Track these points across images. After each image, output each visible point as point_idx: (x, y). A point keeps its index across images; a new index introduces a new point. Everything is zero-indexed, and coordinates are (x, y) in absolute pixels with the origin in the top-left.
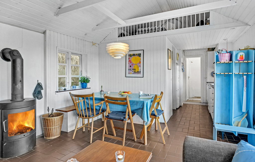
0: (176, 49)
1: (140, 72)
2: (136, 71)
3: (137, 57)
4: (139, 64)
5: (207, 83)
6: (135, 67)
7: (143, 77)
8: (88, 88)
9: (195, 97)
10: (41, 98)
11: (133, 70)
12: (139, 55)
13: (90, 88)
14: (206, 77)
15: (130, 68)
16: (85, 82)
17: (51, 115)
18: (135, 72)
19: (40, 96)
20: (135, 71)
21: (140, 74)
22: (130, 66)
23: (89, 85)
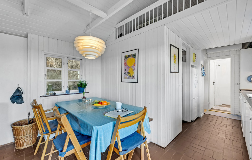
0: (191, 48)
1: (134, 76)
2: (131, 74)
3: (132, 58)
4: (134, 67)
5: (241, 90)
6: (130, 70)
7: (138, 83)
8: (86, 92)
9: (222, 104)
10: (21, 103)
11: (128, 74)
12: (134, 56)
13: (88, 93)
14: (238, 83)
15: (126, 72)
16: (82, 87)
17: (31, 120)
18: (130, 76)
19: (19, 100)
21: (135, 79)
22: (126, 70)
23: (86, 90)
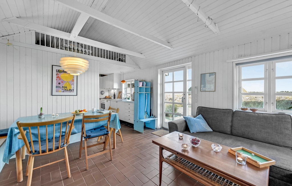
2: (68, 89)
4: (72, 82)
6: (66, 85)
7: (77, 95)
11: (63, 88)
15: (59, 85)
20: (66, 89)
21: (73, 92)
